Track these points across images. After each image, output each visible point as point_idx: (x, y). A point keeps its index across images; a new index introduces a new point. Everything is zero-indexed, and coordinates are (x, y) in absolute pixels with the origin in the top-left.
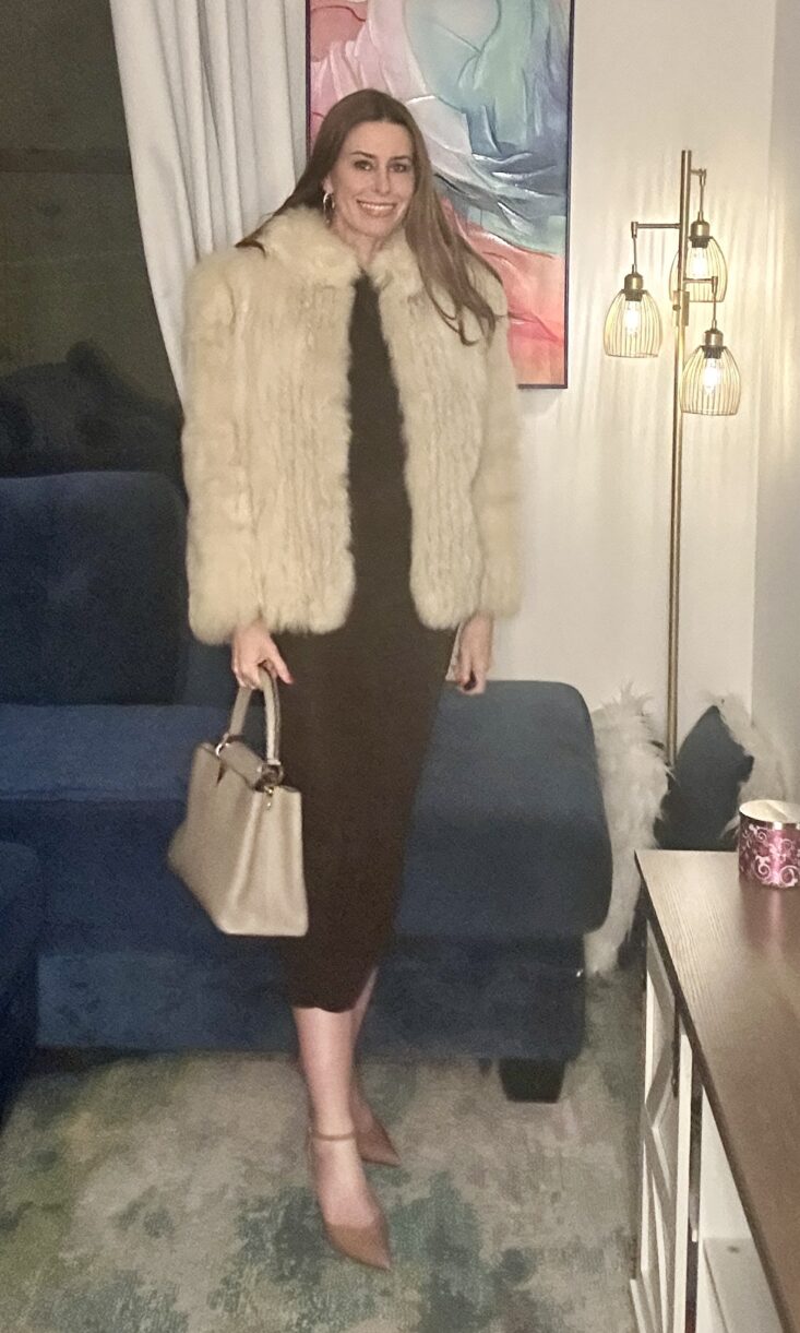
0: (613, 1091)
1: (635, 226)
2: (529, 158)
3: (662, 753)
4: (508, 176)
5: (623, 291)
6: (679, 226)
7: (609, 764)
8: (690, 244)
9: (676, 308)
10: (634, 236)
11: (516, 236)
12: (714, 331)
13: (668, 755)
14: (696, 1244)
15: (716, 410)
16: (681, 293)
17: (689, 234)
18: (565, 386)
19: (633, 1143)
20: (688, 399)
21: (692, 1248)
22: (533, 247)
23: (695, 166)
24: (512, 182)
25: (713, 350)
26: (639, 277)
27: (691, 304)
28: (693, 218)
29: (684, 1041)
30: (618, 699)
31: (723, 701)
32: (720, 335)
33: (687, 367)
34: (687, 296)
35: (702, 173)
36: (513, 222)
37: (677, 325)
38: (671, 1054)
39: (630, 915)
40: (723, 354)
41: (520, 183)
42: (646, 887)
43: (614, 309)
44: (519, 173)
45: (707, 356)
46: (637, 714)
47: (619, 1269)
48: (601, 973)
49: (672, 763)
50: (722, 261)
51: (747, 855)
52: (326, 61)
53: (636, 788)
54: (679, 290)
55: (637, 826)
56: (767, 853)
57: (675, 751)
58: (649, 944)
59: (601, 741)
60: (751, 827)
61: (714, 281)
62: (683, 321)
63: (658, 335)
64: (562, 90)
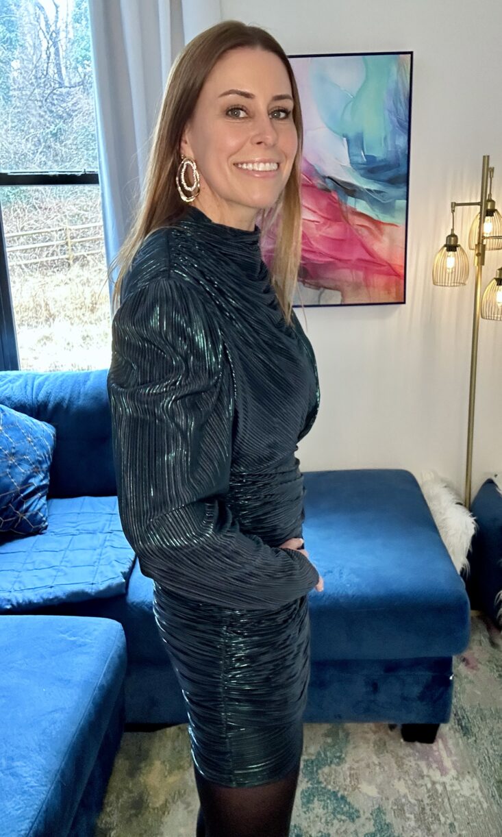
1: (454, 205)
5: (445, 246)
6: (479, 203)
8: (485, 214)
9: (478, 255)
10: (453, 211)
16: (480, 246)
18: (404, 303)
20: (488, 311)
22: (386, 220)
26: (456, 237)
33: (485, 292)
34: (484, 246)
37: (478, 265)
43: (440, 257)
45: (497, 285)
54: (479, 243)
62: (482, 262)
63: (466, 272)
64: (405, 120)
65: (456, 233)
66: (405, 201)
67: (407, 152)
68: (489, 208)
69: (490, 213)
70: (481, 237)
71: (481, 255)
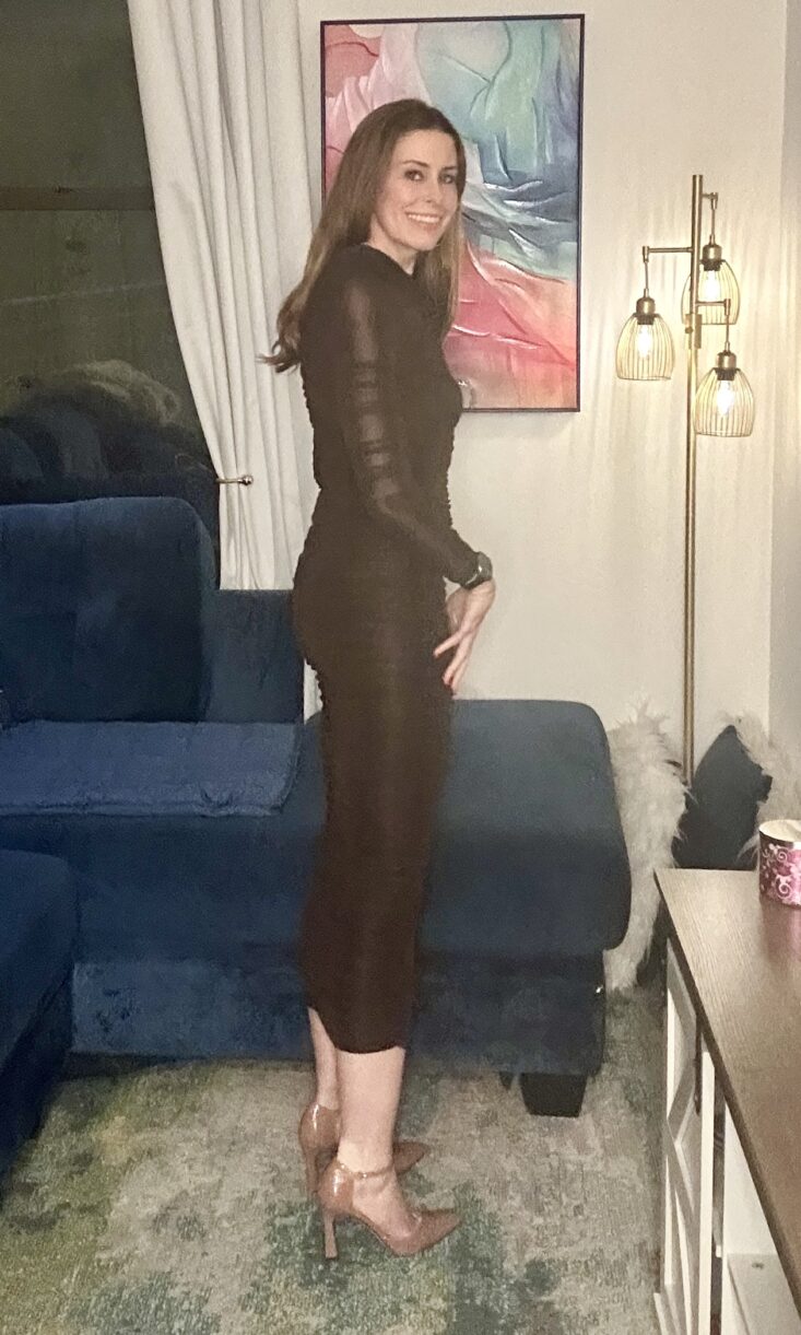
0: (635, 1108)
1: (646, 251)
2: (539, 187)
3: (680, 773)
4: (519, 204)
5: (634, 315)
6: (691, 250)
7: (625, 785)
8: (702, 267)
9: (688, 331)
10: (646, 260)
11: (527, 262)
12: (727, 353)
13: (685, 774)
14: (720, 1260)
15: (730, 431)
16: (694, 316)
17: (701, 257)
18: (577, 409)
19: (656, 1156)
20: (703, 420)
21: (717, 1263)
22: (544, 272)
23: (706, 190)
24: (524, 210)
25: (726, 374)
26: (651, 301)
27: (703, 327)
28: (705, 242)
29: (706, 1057)
30: (635, 719)
31: (740, 721)
32: (733, 358)
33: (699, 391)
34: (699, 318)
35: (714, 197)
36: (525, 248)
37: (690, 347)
38: (694, 1069)
39: (651, 933)
40: (737, 376)
41: (530, 209)
42: (665, 904)
43: (626, 333)
44: (530, 201)
45: (719, 379)
46: (653, 733)
47: (643, 1283)
48: (621, 989)
49: (689, 782)
50: (734, 283)
51: (767, 876)
52: (340, 97)
53: (652, 807)
54: (691, 313)
55: (654, 845)
56: (788, 873)
57: (692, 773)
58: (669, 962)
59: (617, 760)
60: (771, 846)
61: (726, 303)
62: (696, 345)
63: (669, 357)
64: (572, 118)
66: (575, 244)
67: (576, 165)
69: (713, 265)
70: (696, 302)
71: (695, 328)
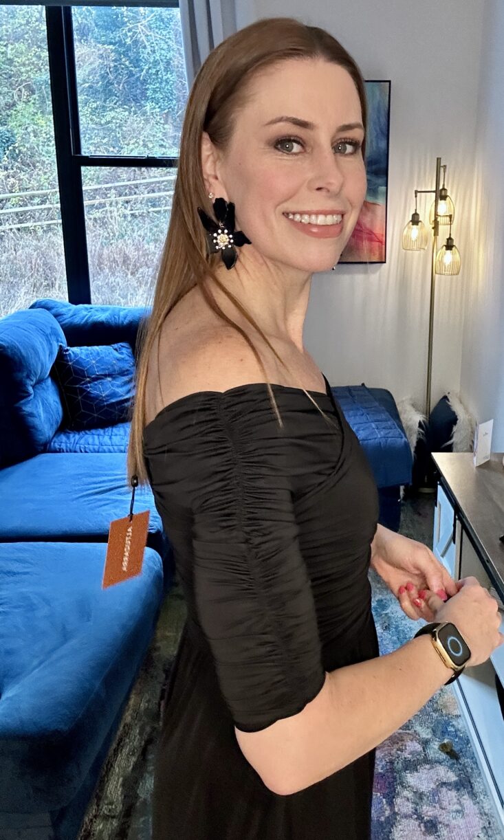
1: (416, 192)
5: (411, 221)
6: (435, 191)
8: (439, 198)
9: (433, 228)
10: (416, 196)
12: (450, 238)
15: (450, 273)
16: (435, 221)
17: (439, 195)
18: (385, 262)
20: (438, 268)
22: (372, 201)
25: (449, 246)
26: (418, 215)
31: (448, 393)
32: (452, 240)
33: (437, 254)
34: (438, 223)
35: (444, 166)
37: (434, 235)
40: (454, 248)
43: (406, 229)
45: (446, 249)
50: (452, 206)
61: (451, 216)
62: (436, 234)
63: (425, 240)
64: (385, 128)
65: (418, 212)
66: (385, 188)
67: (386, 152)
68: (443, 193)
69: (444, 198)
70: (436, 215)
71: (436, 228)
